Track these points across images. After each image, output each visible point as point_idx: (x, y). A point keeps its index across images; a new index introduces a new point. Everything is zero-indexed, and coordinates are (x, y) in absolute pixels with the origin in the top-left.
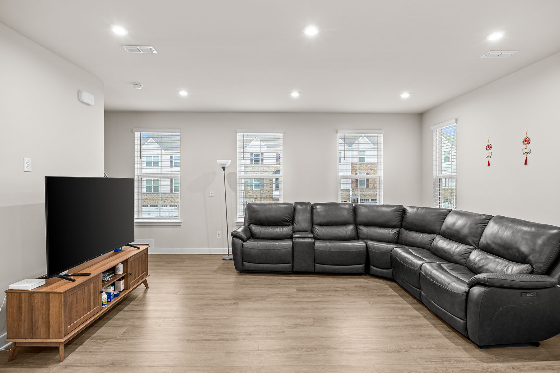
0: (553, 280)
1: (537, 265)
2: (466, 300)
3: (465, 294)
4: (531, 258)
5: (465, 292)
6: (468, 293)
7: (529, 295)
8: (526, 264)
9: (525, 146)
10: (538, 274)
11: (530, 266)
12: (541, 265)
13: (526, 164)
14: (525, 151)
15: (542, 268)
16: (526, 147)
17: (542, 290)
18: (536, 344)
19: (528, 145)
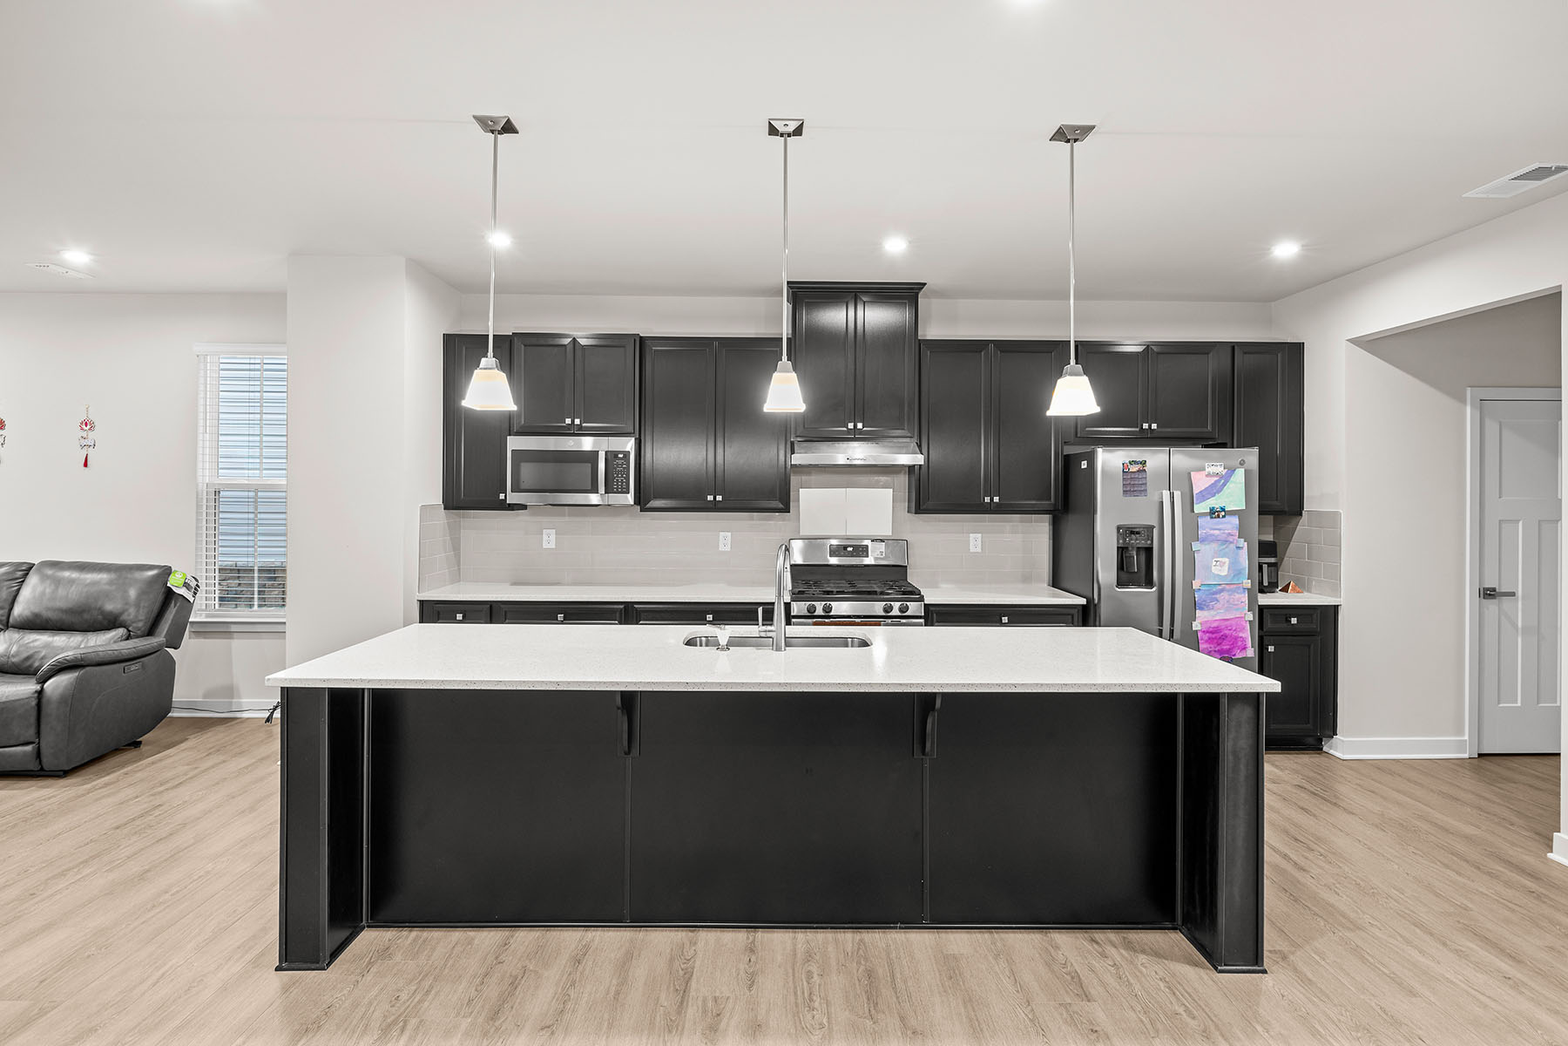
0: (162, 639)
1: (134, 625)
2: (39, 705)
3: (36, 695)
4: (124, 617)
5: (36, 692)
6: (40, 693)
7: (133, 668)
8: (118, 627)
9: (84, 434)
10: (138, 637)
11: (126, 630)
12: (140, 624)
13: (86, 465)
14: (84, 442)
15: (143, 629)
16: (85, 436)
17: (147, 658)
18: (137, 744)
19: (90, 433)
